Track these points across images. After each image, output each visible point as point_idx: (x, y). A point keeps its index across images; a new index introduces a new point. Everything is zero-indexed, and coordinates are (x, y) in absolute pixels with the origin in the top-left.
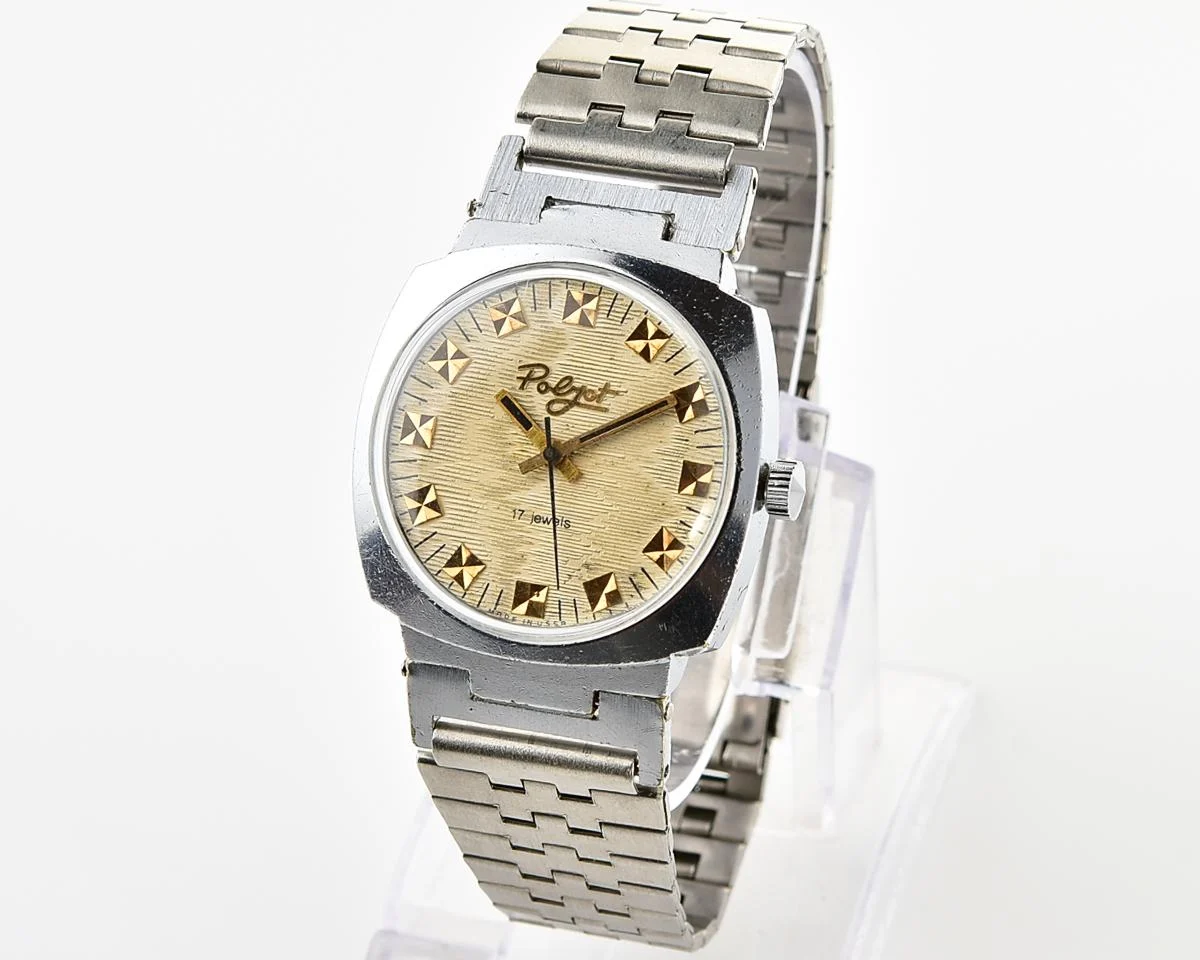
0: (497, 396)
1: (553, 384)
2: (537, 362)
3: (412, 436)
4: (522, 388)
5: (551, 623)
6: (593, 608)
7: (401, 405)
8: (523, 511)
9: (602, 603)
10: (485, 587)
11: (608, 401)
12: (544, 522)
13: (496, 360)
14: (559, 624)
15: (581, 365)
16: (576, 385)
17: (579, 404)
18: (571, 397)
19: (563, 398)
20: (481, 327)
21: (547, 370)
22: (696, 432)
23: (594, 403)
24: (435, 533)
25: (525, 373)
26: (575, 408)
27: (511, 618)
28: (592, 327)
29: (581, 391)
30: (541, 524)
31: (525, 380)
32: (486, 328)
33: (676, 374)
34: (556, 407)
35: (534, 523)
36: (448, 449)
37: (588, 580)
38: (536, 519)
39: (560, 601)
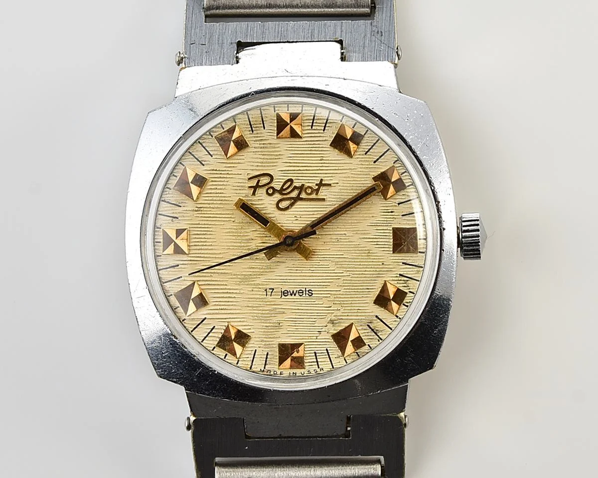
0: (236, 204)
1: (278, 187)
2: (262, 173)
3: (172, 247)
4: (254, 194)
5: (312, 370)
6: (343, 353)
7: (158, 225)
8: (273, 289)
9: (350, 348)
10: (253, 353)
11: (323, 193)
12: (291, 295)
13: (228, 176)
14: (319, 370)
15: (298, 168)
16: (295, 184)
17: (302, 199)
18: (294, 194)
19: (288, 196)
20: (211, 153)
21: (271, 177)
22: (399, 204)
23: (314, 196)
24: (205, 318)
25: (254, 183)
26: (299, 203)
27: (279, 373)
28: (301, 137)
29: (301, 188)
30: (289, 297)
31: (255, 188)
32: (216, 153)
33: (375, 162)
34: (283, 205)
35: (283, 297)
36: (203, 252)
37: (335, 332)
38: (285, 293)
39: (315, 353)
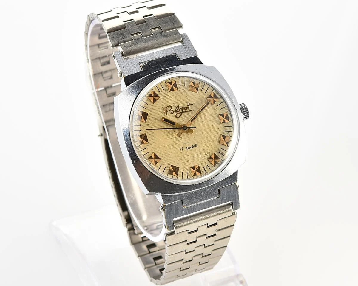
0: (162, 120)
1: (174, 110)
2: (167, 106)
4: (167, 114)
5: (204, 174)
8: (183, 148)
10: (182, 173)
11: (191, 108)
12: (190, 148)
13: (155, 110)
14: (206, 173)
15: (180, 101)
16: (180, 107)
17: (184, 112)
18: (181, 111)
19: (179, 112)
20: (147, 103)
21: (171, 106)
22: (218, 105)
23: (188, 110)
25: (165, 110)
26: (183, 114)
27: (193, 178)
29: (183, 108)
31: (166, 112)
33: (206, 92)
35: (187, 150)
36: (153, 141)
37: (208, 158)
38: (187, 148)
39: (204, 167)
